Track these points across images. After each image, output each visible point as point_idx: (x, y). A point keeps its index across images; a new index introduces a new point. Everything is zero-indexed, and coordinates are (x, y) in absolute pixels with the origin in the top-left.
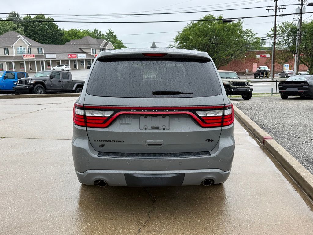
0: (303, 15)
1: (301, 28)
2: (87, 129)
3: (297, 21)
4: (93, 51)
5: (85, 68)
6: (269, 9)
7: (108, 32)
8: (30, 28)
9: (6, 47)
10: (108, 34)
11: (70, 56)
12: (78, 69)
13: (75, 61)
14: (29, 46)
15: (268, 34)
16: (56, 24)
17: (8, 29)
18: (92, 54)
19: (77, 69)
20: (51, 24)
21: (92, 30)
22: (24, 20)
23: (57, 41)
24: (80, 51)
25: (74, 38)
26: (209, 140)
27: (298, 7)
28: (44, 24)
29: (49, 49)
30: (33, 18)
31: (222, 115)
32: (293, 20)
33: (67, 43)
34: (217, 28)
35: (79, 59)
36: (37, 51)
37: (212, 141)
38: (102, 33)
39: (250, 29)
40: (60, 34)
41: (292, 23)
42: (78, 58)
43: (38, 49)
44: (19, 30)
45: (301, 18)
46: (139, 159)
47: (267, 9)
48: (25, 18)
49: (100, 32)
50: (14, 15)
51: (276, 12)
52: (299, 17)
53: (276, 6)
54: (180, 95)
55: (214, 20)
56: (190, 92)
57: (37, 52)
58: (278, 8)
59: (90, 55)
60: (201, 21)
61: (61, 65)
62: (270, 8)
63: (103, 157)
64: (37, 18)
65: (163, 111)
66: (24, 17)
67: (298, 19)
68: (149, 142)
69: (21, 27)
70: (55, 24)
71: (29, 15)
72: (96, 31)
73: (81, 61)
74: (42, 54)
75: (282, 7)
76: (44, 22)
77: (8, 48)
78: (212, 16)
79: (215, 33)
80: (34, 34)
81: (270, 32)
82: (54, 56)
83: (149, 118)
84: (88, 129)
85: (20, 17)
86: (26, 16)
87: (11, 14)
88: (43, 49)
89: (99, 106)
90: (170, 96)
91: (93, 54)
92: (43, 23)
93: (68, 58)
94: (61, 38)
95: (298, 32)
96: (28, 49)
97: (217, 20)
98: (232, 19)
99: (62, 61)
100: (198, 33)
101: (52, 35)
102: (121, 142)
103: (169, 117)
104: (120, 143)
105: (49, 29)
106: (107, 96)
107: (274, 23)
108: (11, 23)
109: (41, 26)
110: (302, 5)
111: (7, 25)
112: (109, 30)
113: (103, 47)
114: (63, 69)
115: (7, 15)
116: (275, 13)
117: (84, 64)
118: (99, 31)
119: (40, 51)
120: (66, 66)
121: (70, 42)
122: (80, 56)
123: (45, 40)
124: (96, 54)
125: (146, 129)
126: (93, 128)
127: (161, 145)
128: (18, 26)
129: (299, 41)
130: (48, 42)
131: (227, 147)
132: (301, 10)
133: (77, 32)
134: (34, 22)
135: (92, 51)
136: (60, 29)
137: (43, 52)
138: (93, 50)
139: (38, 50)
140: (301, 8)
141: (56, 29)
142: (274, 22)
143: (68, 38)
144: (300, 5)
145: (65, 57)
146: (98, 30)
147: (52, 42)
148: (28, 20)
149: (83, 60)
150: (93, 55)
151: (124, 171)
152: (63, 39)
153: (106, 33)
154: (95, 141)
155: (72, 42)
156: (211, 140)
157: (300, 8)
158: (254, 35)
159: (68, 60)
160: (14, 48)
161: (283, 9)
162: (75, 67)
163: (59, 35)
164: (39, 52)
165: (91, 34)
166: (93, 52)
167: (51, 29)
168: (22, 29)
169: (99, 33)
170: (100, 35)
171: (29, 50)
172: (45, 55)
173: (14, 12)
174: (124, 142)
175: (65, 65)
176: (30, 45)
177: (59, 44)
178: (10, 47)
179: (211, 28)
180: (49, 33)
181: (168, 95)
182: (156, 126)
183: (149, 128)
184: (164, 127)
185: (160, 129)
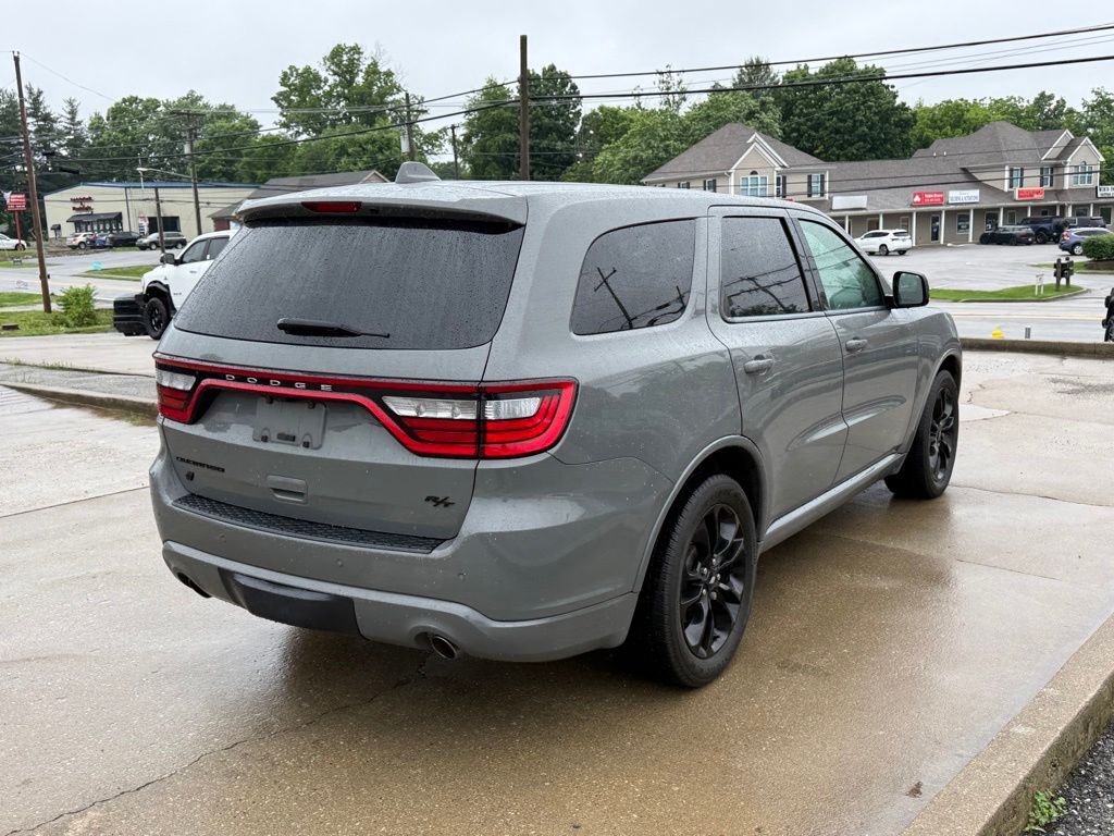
4: (1011, 175)
5: (971, 240)
7: (1091, 99)
8: (801, 110)
9: (710, 177)
10: (1089, 106)
11: (917, 199)
12: (945, 246)
13: (935, 217)
14: (779, 169)
16: (893, 87)
17: (730, 116)
18: (1006, 189)
19: (940, 246)
20: (871, 88)
21: (1028, 98)
22: (786, 84)
23: (889, 146)
24: (962, 178)
25: (949, 132)
26: (436, 501)
28: (848, 92)
29: (847, 178)
30: (816, 74)
31: (474, 417)
33: (920, 152)
35: (952, 207)
36: (806, 185)
37: (447, 505)
38: (1068, 106)
40: (901, 120)
42: (948, 204)
43: (810, 177)
44: (766, 118)
48: (790, 77)
49: (1062, 103)
50: (757, 67)
54: (349, 339)
56: (380, 332)
57: (805, 190)
59: (998, 192)
61: (881, 230)
63: (179, 510)
64: (828, 71)
65: (294, 387)
66: (785, 74)
68: (274, 482)
69: (771, 106)
70: (887, 87)
71: (802, 65)
72: (1043, 99)
73: (960, 217)
74: (822, 195)
76: (850, 84)
77: (715, 181)
80: (811, 128)
82: (860, 201)
85: (772, 75)
86: (793, 67)
87: (746, 67)
88: (827, 179)
89: (172, 358)
90: (321, 340)
91: (1011, 186)
92: (846, 87)
93: (912, 206)
94: (904, 137)
96: (778, 179)
99: (886, 216)
101: (870, 128)
102: (218, 470)
103: (324, 409)
104: (218, 473)
105: (862, 107)
108: (743, 96)
109: (839, 100)
111: (729, 106)
112: (1097, 93)
113: (1058, 158)
114: (885, 245)
115: (735, 73)
117: (968, 227)
118: (1057, 98)
119: (816, 186)
120: (895, 234)
121: (933, 147)
122: (957, 198)
123: (846, 146)
124: (1021, 186)
125: (265, 439)
127: (301, 494)
128: (763, 104)
130: (855, 151)
131: (488, 534)
133: (962, 111)
134: (818, 87)
135: (1007, 175)
136: (904, 104)
137: (827, 188)
138: (1011, 171)
139: (810, 183)
141: (889, 103)
143: (929, 133)
145: (899, 202)
146: (1051, 97)
147: (870, 150)
148: (798, 82)
149: (968, 211)
150: (1009, 192)
152: (908, 140)
153: (1084, 105)
154: (178, 459)
155: (940, 146)
156: (443, 501)
159: (910, 214)
160: (732, 181)
162: (935, 236)
163: (896, 126)
164: (814, 190)
165: (1022, 111)
166: (1011, 180)
167: (870, 108)
168: (771, 117)
169: (1056, 109)
170: (1061, 113)
171: (778, 184)
172: (831, 198)
173: (758, 61)
174: (223, 470)
175: (891, 232)
176: (784, 167)
177: (892, 157)
178: (723, 175)
180: (861, 121)
181: (316, 338)
182: (291, 433)
183: (274, 436)
184: (307, 439)
185: (298, 445)
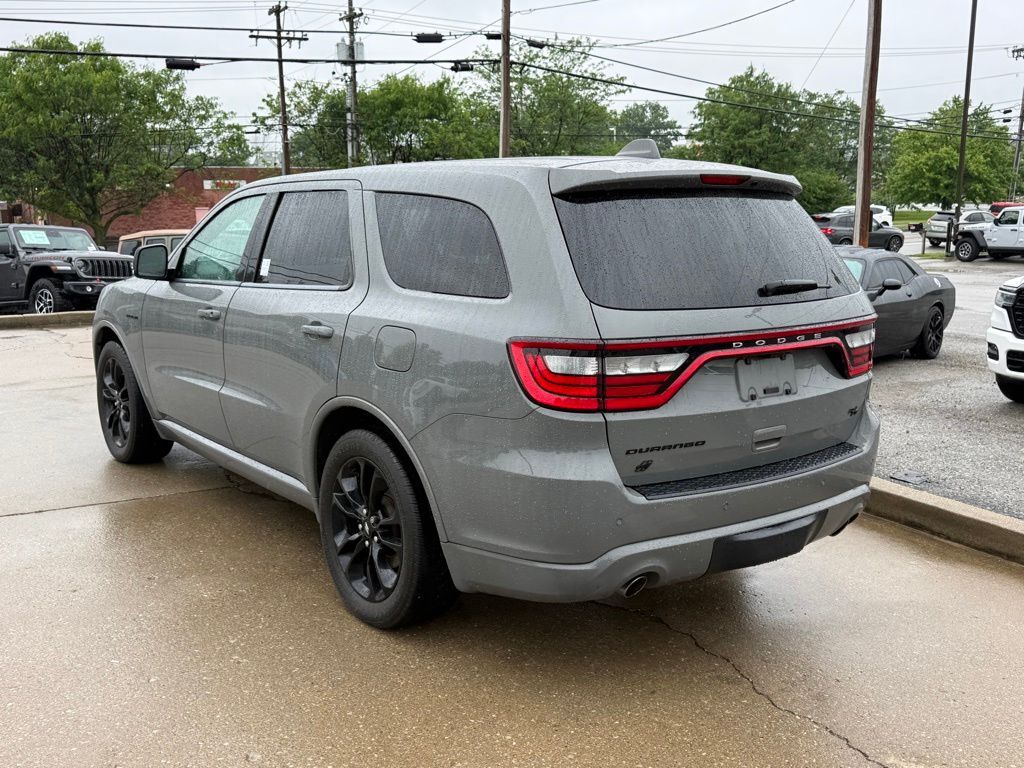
0: (358, 67)
1: (356, 103)
2: (608, 419)
3: (344, 82)
6: (257, 37)
15: (254, 114)
26: (852, 411)
27: (343, 40)
32: (331, 79)
34: (94, 82)
37: (855, 413)
39: (208, 97)
41: (328, 84)
45: (354, 72)
46: (766, 484)
47: (251, 36)
51: (280, 47)
52: (348, 69)
53: (279, 30)
55: (75, 54)
58: (283, 34)
60: (19, 51)
62: (261, 33)
63: (663, 500)
65: (797, 340)
67: (345, 75)
68: (760, 436)
75: (298, 35)
78: (66, 38)
79: (90, 100)
81: (262, 108)
83: (754, 365)
84: (611, 417)
89: (653, 340)
95: (349, 116)
97: (82, 54)
98: (198, 61)
100: (27, 97)
102: (697, 444)
103: (793, 357)
104: (694, 448)
106: (661, 307)
107: (278, 82)
110: (352, 33)
116: (276, 49)
125: (753, 398)
126: (624, 413)
127: (778, 439)
129: (355, 143)
132: (351, 48)
140: (352, 42)
142: (278, 78)
144: (347, 35)
151: (711, 531)
154: (628, 453)
157: (348, 42)
158: (225, 116)
161: (300, 39)
174: (704, 443)
179: (74, 83)
182: (773, 386)
183: (760, 393)
184: (787, 387)
185: (781, 395)
